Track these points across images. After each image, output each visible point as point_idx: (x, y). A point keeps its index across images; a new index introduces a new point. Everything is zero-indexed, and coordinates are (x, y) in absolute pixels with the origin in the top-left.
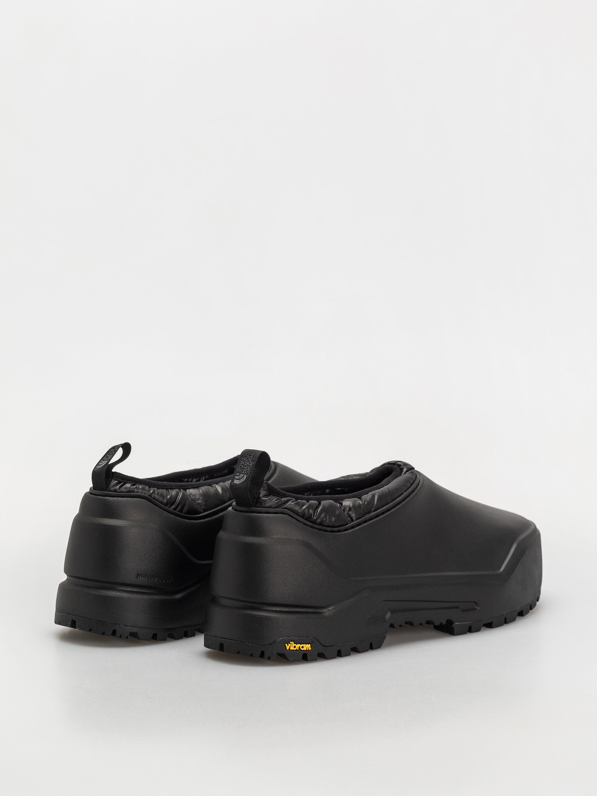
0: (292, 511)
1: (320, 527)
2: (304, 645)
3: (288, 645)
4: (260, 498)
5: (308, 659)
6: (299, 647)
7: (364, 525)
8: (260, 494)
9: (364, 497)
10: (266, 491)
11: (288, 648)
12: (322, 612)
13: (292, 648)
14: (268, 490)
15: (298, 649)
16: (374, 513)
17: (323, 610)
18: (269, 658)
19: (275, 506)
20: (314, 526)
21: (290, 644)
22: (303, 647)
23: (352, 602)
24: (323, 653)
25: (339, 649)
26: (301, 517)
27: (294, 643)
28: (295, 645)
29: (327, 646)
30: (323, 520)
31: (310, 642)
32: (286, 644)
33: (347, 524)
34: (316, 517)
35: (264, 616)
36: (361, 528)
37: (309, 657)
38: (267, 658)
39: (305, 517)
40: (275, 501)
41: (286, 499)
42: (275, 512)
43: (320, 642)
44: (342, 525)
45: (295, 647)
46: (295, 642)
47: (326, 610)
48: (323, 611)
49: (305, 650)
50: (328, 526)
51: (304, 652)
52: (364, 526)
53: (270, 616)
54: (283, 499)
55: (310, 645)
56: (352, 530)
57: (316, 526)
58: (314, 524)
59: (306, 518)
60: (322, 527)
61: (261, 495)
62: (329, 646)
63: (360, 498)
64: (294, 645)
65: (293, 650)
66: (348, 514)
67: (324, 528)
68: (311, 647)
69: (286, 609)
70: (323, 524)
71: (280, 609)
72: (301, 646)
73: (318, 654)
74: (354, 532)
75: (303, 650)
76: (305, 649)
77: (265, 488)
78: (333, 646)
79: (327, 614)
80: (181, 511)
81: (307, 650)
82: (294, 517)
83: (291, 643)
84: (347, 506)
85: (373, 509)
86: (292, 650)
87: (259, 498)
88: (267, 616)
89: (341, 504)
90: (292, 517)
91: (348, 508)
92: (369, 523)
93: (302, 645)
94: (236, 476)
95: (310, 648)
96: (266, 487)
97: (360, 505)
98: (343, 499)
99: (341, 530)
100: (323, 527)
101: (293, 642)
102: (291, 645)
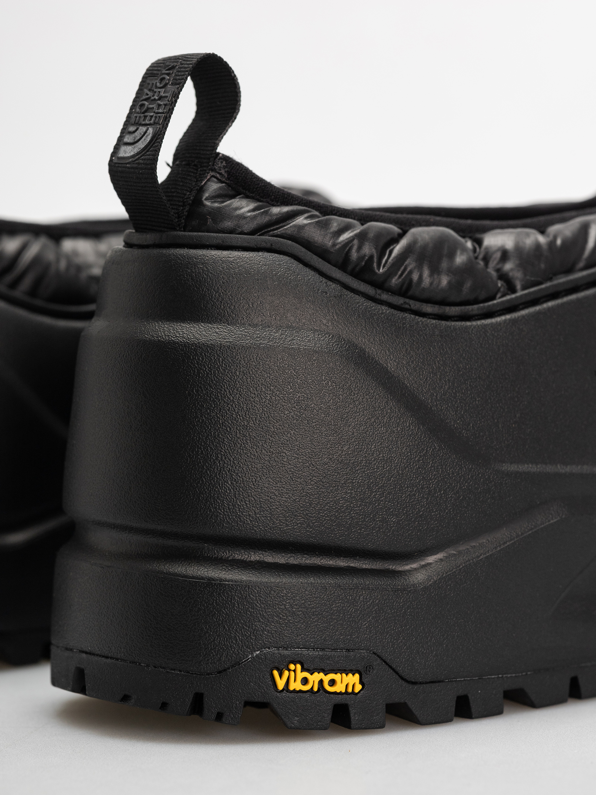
0: (308, 245)
1: (399, 301)
2: (337, 677)
3: (281, 676)
4: (201, 203)
5: (353, 722)
6: (321, 682)
7: (550, 304)
8: (201, 190)
9: (553, 229)
10: (222, 182)
11: (281, 684)
12: (404, 572)
13: (296, 686)
14: (228, 179)
15: (316, 689)
16: (585, 273)
17: (407, 565)
18: (219, 717)
19: (248, 227)
20: (378, 297)
21: (289, 670)
22: (332, 683)
23: (505, 543)
24: (405, 704)
25: (461, 693)
26: (334, 266)
27: (303, 670)
28: (306, 674)
29: (421, 683)
30: (411, 281)
31: (360, 668)
32: (276, 673)
33: (493, 298)
34: (386, 269)
35: (202, 578)
36: (539, 313)
37: (354, 718)
38: (214, 716)
39: (350, 268)
40: (249, 211)
41: (285, 209)
42: (245, 244)
43: (393, 670)
44: (476, 302)
45: (305, 681)
46: (305, 666)
47: (414, 566)
48: (407, 568)
49: (341, 693)
50: (427, 301)
51: (338, 699)
52: (549, 309)
53: (221, 580)
54: (276, 210)
55: (357, 676)
56: (508, 317)
57: (385, 297)
58: (379, 291)
59: (354, 269)
60: (407, 300)
61: (206, 195)
62: (426, 683)
63: (542, 232)
64: (301, 675)
65: (301, 691)
66: (498, 270)
67: (415, 305)
68: (361, 682)
69: (281, 559)
70: (410, 293)
71: (258, 558)
72: (327, 679)
73: (387, 705)
74: (514, 322)
75: (335, 693)
76: (339, 688)
77: (220, 174)
78: (439, 682)
79: (420, 577)
80: (33, 292)
81: (346, 693)
82: (312, 263)
83: (292, 667)
84: (494, 249)
85: (581, 264)
86: (294, 691)
87: (198, 202)
88: (210, 579)
89: (479, 242)
90: (306, 264)
91: (498, 255)
92: (565, 299)
93: (331, 676)
94: (127, 136)
95: (358, 688)
96: (223, 171)
97: (538, 246)
98: (486, 230)
99: (471, 313)
100: (412, 302)
101: (299, 667)
102: (292, 674)
